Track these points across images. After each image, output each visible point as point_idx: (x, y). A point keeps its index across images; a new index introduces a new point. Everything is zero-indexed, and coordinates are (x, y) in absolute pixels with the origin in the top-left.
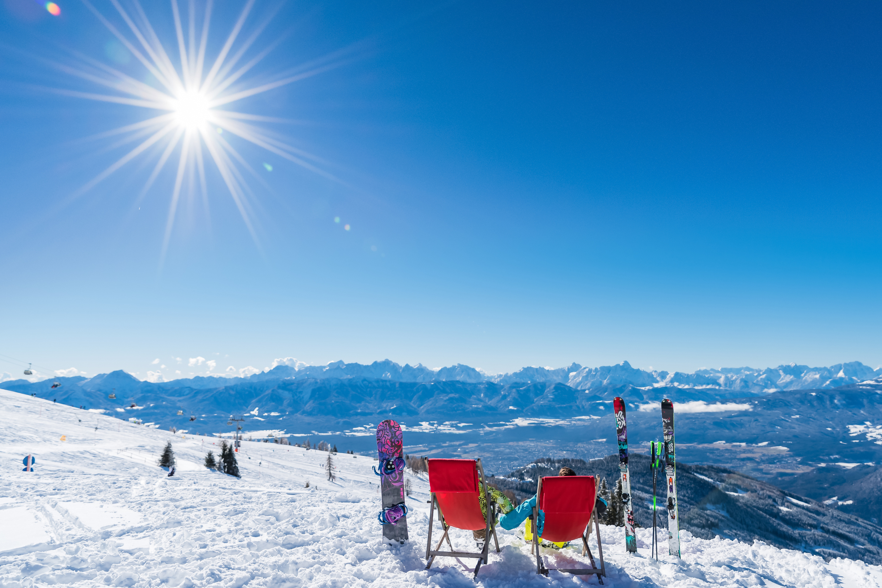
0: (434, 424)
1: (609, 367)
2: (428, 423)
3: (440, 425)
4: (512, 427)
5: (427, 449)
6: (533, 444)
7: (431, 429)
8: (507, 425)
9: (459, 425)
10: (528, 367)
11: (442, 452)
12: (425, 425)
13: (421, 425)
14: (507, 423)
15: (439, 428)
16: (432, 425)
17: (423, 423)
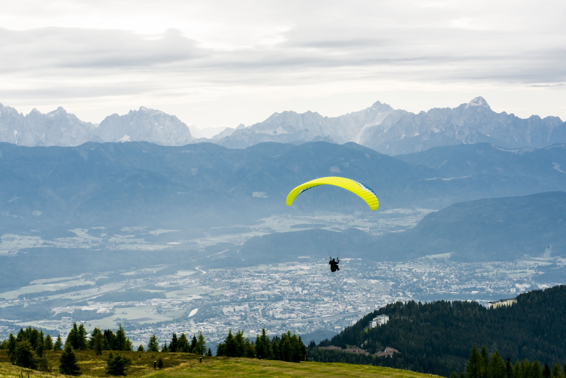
0: (101, 231)
1: (448, 109)
2: (87, 230)
3: (110, 235)
4: (261, 234)
5: (92, 283)
6: (306, 268)
7: (94, 242)
8: (250, 231)
9: (152, 233)
10: (285, 113)
11: (123, 288)
12: (81, 234)
13: (75, 235)
14: (251, 227)
15: (112, 239)
16: (96, 233)
17: (78, 231)
